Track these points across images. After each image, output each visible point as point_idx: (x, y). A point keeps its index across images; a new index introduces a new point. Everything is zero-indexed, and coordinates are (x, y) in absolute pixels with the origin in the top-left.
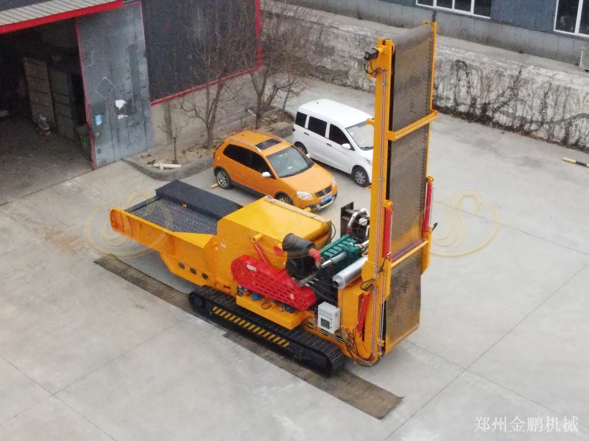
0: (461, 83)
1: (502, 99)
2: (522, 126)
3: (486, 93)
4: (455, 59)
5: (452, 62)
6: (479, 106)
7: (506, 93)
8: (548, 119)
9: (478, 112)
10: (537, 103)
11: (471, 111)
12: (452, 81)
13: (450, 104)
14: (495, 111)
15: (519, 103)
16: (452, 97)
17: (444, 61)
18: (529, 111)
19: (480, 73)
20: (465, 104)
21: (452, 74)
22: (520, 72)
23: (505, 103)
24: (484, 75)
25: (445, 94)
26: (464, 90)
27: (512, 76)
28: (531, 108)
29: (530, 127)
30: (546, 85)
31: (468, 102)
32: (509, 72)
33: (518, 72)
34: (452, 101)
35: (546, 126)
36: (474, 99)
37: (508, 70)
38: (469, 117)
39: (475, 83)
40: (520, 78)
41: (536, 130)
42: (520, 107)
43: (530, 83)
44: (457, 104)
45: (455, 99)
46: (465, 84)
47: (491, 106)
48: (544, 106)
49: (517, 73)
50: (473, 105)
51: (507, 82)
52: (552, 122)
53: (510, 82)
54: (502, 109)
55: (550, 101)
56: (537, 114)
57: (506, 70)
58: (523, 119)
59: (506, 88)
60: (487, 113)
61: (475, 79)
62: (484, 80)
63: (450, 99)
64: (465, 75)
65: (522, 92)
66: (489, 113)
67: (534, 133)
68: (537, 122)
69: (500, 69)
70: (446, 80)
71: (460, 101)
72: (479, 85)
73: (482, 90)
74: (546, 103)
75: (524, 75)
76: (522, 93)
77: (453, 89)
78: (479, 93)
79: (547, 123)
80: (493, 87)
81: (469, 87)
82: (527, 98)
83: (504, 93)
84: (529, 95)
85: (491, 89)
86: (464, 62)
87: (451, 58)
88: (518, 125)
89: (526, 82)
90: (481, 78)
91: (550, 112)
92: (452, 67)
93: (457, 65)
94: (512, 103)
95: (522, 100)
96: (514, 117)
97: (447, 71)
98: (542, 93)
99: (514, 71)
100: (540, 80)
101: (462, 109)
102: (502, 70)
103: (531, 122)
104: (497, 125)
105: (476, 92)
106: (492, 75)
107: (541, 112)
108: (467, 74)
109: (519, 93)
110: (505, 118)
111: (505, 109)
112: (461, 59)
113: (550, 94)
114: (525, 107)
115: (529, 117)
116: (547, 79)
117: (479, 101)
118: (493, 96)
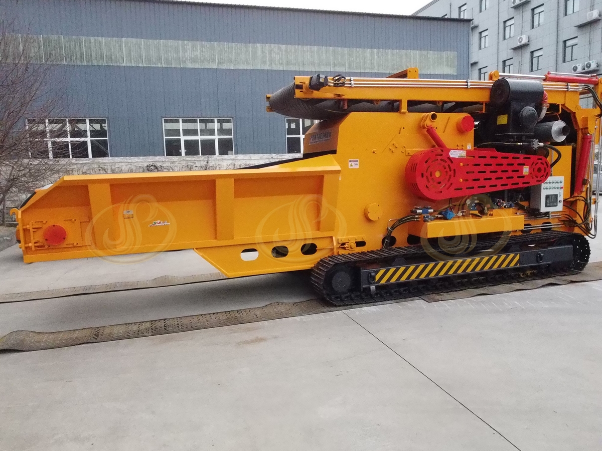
4: (145, 165)
5: (143, 168)
22: (207, 162)
33: (206, 161)
37: (196, 162)
49: (205, 163)
57: (195, 163)
69: (189, 164)
75: (211, 163)
86: (155, 166)
87: (140, 165)
99: (202, 162)
102: (191, 164)
112: (151, 163)
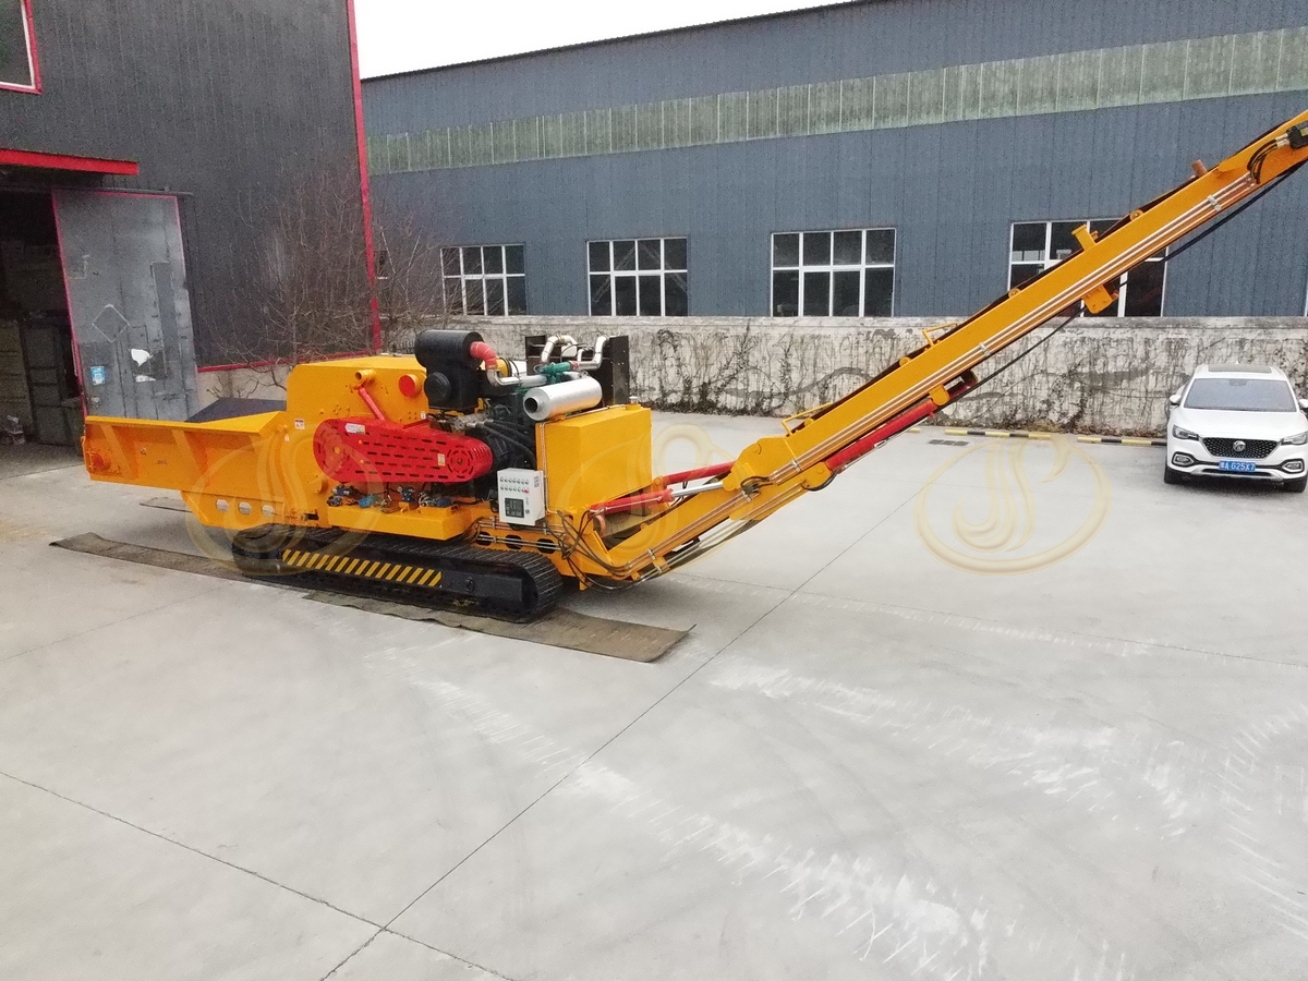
0: (668, 363)
1: (727, 373)
2: (758, 405)
3: (703, 369)
4: (657, 329)
5: (652, 334)
6: (695, 390)
7: (732, 362)
8: (794, 387)
9: (696, 399)
10: (776, 367)
11: (686, 400)
12: (656, 363)
13: (655, 396)
14: (719, 391)
15: (750, 372)
16: (657, 387)
17: (641, 335)
18: (767, 381)
19: (692, 342)
20: (676, 392)
21: (654, 352)
22: (748, 329)
23: (732, 377)
24: (699, 344)
25: (647, 383)
26: (672, 372)
27: (737, 336)
28: (769, 377)
29: (770, 403)
30: (787, 339)
31: (681, 386)
32: (732, 332)
33: (745, 327)
34: (657, 391)
35: (793, 398)
36: (688, 382)
37: (731, 328)
38: (683, 407)
39: (687, 359)
40: (749, 337)
41: (779, 407)
42: (753, 378)
43: (764, 341)
44: (665, 394)
45: (662, 387)
46: (674, 363)
47: (713, 386)
48: (787, 369)
49: (744, 331)
50: (688, 390)
51: (731, 345)
52: (800, 390)
53: (735, 346)
54: (728, 387)
55: (793, 361)
56: (778, 384)
57: (728, 330)
58: (759, 394)
59: (731, 355)
60: (708, 398)
61: (686, 352)
62: (699, 351)
63: (655, 389)
64: (672, 348)
65: (753, 355)
66: (712, 397)
67: (777, 412)
68: (779, 394)
69: (719, 331)
70: (646, 363)
71: (668, 388)
72: (693, 360)
73: (698, 366)
74: (788, 365)
75: (754, 332)
76: (754, 357)
77: (658, 373)
78: (695, 371)
79: (794, 393)
80: (712, 359)
81: (679, 366)
82: (761, 364)
83: (728, 363)
84: (764, 358)
85: (710, 362)
86: (668, 332)
87: (649, 331)
88: (754, 405)
89: (758, 340)
90: (695, 349)
91: (795, 376)
92: (653, 342)
93: (659, 337)
94: (741, 375)
95: (755, 368)
96: (747, 395)
97: (646, 349)
98: (782, 351)
99: (739, 329)
100: (776, 333)
101: (673, 399)
102: (723, 331)
103: (771, 397)
104: (724, 410)
105: (689, 371)
106: (709, 342)
107: (783, 380)
108: (675, 347)
109: (751, 359)
110: (734, 398)
111: (732, 386)
112: (665, 328)
113: (792, 349)
114: (759, 376)
115: (767, 390)
116: (786, 330)
117: (695, 383)
118: (714, 371)
